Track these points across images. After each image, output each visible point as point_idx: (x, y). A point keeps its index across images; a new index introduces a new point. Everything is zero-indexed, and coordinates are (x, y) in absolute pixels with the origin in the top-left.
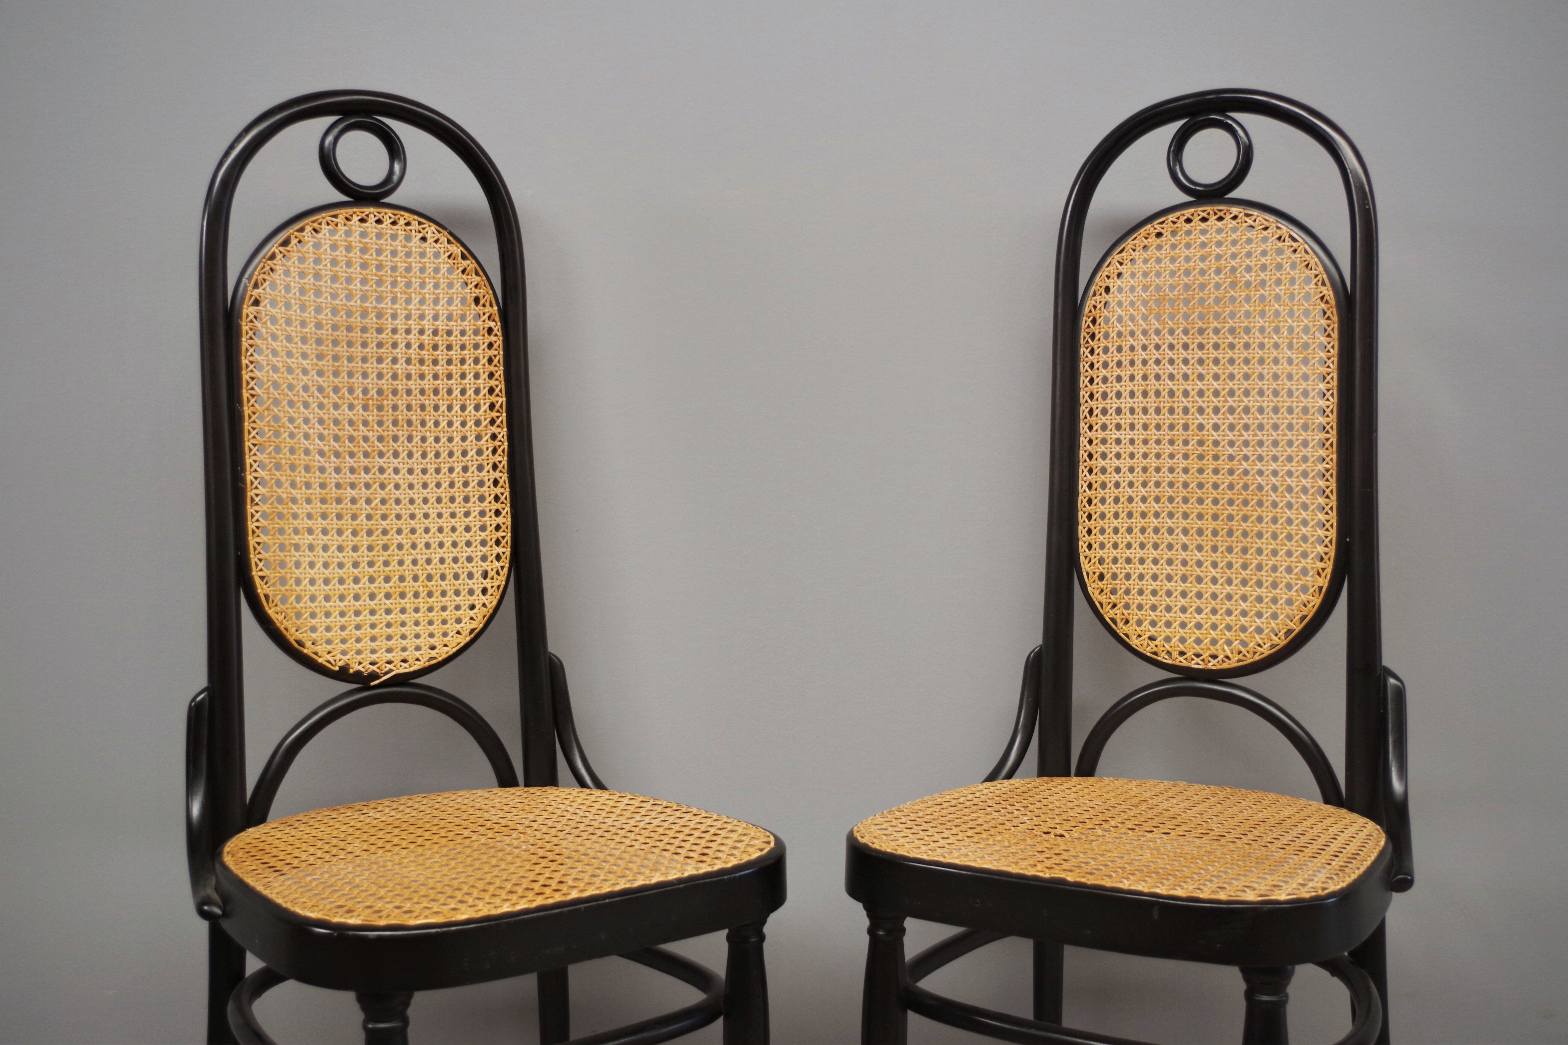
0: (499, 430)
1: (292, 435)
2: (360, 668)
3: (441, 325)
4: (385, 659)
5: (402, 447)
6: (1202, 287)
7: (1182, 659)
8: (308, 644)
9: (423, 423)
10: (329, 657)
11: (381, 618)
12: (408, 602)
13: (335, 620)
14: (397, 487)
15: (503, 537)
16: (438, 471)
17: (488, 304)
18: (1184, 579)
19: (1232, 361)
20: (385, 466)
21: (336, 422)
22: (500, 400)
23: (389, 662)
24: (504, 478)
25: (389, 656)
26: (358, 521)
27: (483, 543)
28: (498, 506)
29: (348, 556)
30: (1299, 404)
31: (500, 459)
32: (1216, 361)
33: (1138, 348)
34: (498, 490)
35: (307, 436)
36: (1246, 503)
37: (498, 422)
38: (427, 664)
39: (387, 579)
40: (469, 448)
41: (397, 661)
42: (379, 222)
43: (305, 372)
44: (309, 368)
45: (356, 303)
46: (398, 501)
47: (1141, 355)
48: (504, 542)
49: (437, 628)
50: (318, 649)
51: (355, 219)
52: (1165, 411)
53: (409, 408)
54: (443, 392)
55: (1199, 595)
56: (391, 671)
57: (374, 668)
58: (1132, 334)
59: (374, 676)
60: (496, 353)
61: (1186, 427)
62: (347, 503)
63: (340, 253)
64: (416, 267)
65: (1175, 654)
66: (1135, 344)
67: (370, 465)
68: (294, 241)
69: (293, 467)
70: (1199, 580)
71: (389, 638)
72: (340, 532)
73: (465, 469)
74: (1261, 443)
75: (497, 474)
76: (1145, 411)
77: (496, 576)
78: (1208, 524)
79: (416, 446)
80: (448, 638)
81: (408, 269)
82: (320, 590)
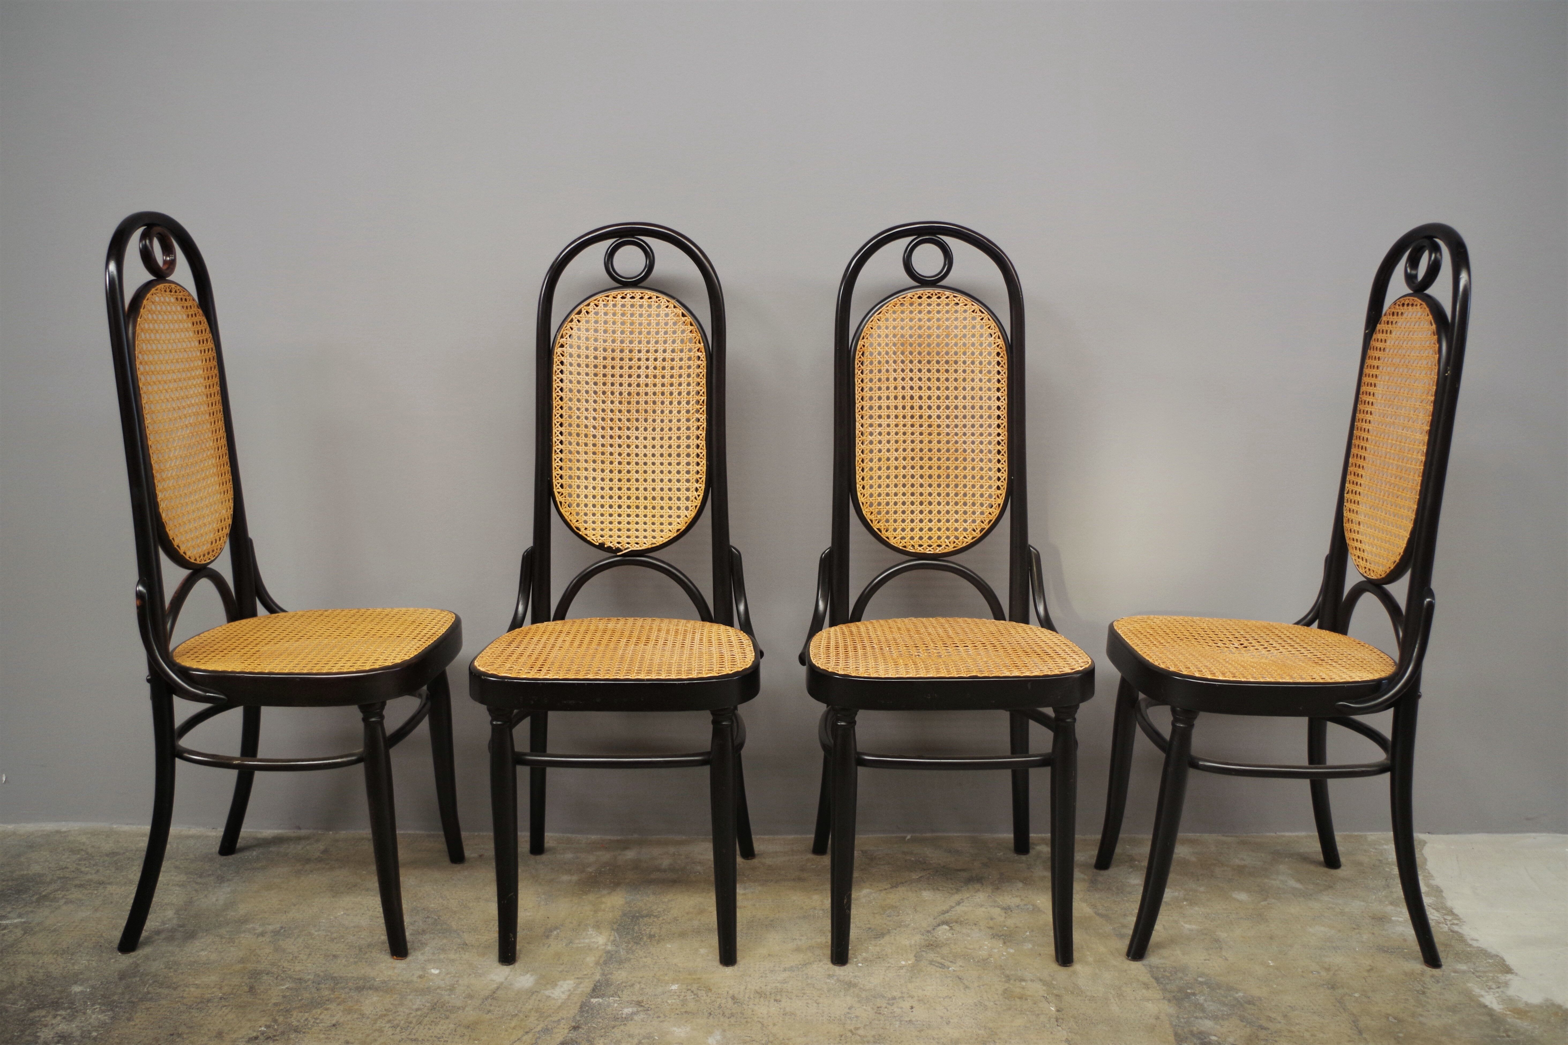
0: (701, 416)
1: (578, 418)
2: (611, 545)
3: (668, 355)
4: (626, 542)
5: (641, 425)
6: (929, 336)
7: (920, 548)
8: (583, 529)
9: (654, 412)
10: (593, 537)
11: (624, 519)
12: (641, 511)
13: (598, 518)
14: (637, 447)
15: (700, 478)
16: (662, 439)
17: (697, 342)
18: (921, 503)
19: (947, 380)
20: (630, 435)
21: (603, 410)
22: (703, 398)
23: (628, 543)
24: (703, 443)
25: (628, 540)
26: (613, 465)
27: (688, 481)
28: (698, 460)
29: (607, 484)
30: (986, 404)
31: (701, 432)
32: (938, 380)
33: (891, 371)
34: (699, 451)
35: (586, 418)
36: (956, 459)
37: (701, 411)
38: (650, 546)
39: (629, 498)
40: (681, 426)
41: (633, 543)
42: (633, 298)
43: (587, 383)
44: (589, 381)
45: (617, 344)
46: (637, 455)
47: (892, 375)
48: (700, 481)
49: (657, 527)
50: (587, 532)
51: (619, 296)
52: (908, 408)
53: (646, 403)
54: (667, 394)
55: (930, 512)
56: (628, 548)
57: (619, 546)
58: (887, 362)
59: (619, 550)
60: (701, 371)
61: (921, 417)
62: (607, 455)
63: (609, 317)
64: (654, 323)
65: (916, 546)
66: (889, 368)
67: (622, 435)
68: (584, 311)
69: (578, 435)
70: (930, 503)
71: (628, 530)
72: (603, 471)
73: (679, 438)
74: (965, 426)
75: (699, 442)
76: (896, 408)
77: (694, 500)
78: (935, 472)
79: (649, 425)
80: (664, 533)
81: (649, 324)
82: (590, 501)
